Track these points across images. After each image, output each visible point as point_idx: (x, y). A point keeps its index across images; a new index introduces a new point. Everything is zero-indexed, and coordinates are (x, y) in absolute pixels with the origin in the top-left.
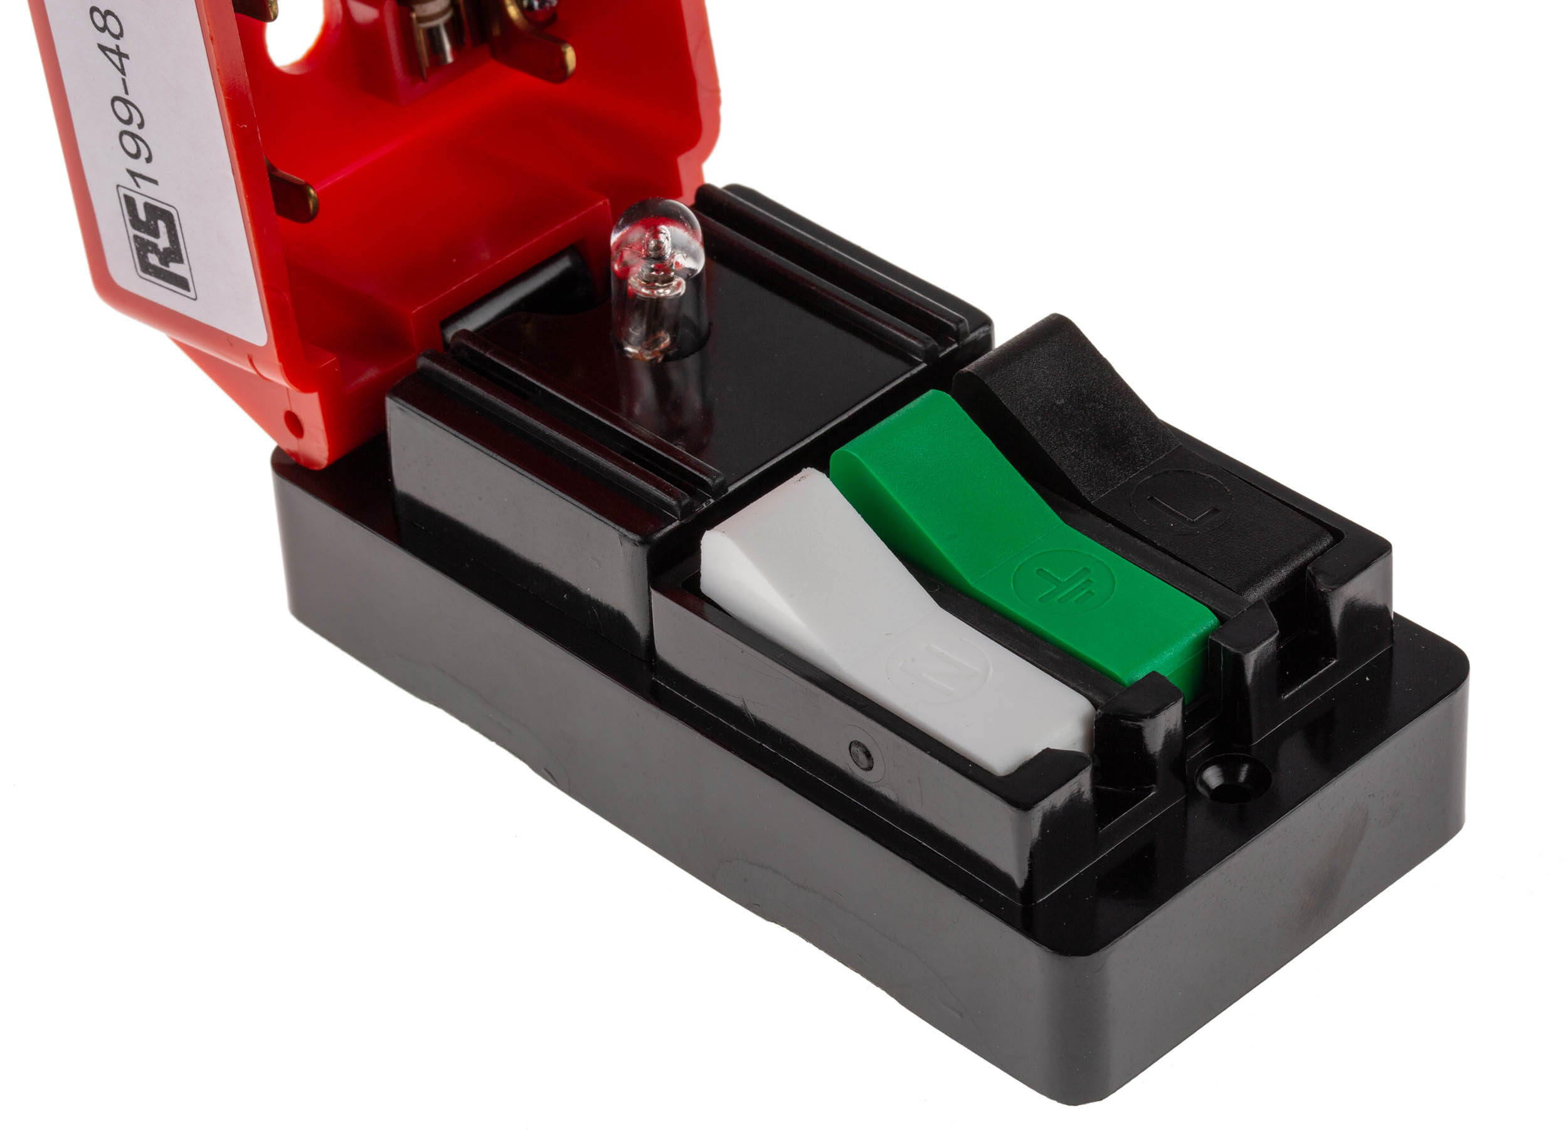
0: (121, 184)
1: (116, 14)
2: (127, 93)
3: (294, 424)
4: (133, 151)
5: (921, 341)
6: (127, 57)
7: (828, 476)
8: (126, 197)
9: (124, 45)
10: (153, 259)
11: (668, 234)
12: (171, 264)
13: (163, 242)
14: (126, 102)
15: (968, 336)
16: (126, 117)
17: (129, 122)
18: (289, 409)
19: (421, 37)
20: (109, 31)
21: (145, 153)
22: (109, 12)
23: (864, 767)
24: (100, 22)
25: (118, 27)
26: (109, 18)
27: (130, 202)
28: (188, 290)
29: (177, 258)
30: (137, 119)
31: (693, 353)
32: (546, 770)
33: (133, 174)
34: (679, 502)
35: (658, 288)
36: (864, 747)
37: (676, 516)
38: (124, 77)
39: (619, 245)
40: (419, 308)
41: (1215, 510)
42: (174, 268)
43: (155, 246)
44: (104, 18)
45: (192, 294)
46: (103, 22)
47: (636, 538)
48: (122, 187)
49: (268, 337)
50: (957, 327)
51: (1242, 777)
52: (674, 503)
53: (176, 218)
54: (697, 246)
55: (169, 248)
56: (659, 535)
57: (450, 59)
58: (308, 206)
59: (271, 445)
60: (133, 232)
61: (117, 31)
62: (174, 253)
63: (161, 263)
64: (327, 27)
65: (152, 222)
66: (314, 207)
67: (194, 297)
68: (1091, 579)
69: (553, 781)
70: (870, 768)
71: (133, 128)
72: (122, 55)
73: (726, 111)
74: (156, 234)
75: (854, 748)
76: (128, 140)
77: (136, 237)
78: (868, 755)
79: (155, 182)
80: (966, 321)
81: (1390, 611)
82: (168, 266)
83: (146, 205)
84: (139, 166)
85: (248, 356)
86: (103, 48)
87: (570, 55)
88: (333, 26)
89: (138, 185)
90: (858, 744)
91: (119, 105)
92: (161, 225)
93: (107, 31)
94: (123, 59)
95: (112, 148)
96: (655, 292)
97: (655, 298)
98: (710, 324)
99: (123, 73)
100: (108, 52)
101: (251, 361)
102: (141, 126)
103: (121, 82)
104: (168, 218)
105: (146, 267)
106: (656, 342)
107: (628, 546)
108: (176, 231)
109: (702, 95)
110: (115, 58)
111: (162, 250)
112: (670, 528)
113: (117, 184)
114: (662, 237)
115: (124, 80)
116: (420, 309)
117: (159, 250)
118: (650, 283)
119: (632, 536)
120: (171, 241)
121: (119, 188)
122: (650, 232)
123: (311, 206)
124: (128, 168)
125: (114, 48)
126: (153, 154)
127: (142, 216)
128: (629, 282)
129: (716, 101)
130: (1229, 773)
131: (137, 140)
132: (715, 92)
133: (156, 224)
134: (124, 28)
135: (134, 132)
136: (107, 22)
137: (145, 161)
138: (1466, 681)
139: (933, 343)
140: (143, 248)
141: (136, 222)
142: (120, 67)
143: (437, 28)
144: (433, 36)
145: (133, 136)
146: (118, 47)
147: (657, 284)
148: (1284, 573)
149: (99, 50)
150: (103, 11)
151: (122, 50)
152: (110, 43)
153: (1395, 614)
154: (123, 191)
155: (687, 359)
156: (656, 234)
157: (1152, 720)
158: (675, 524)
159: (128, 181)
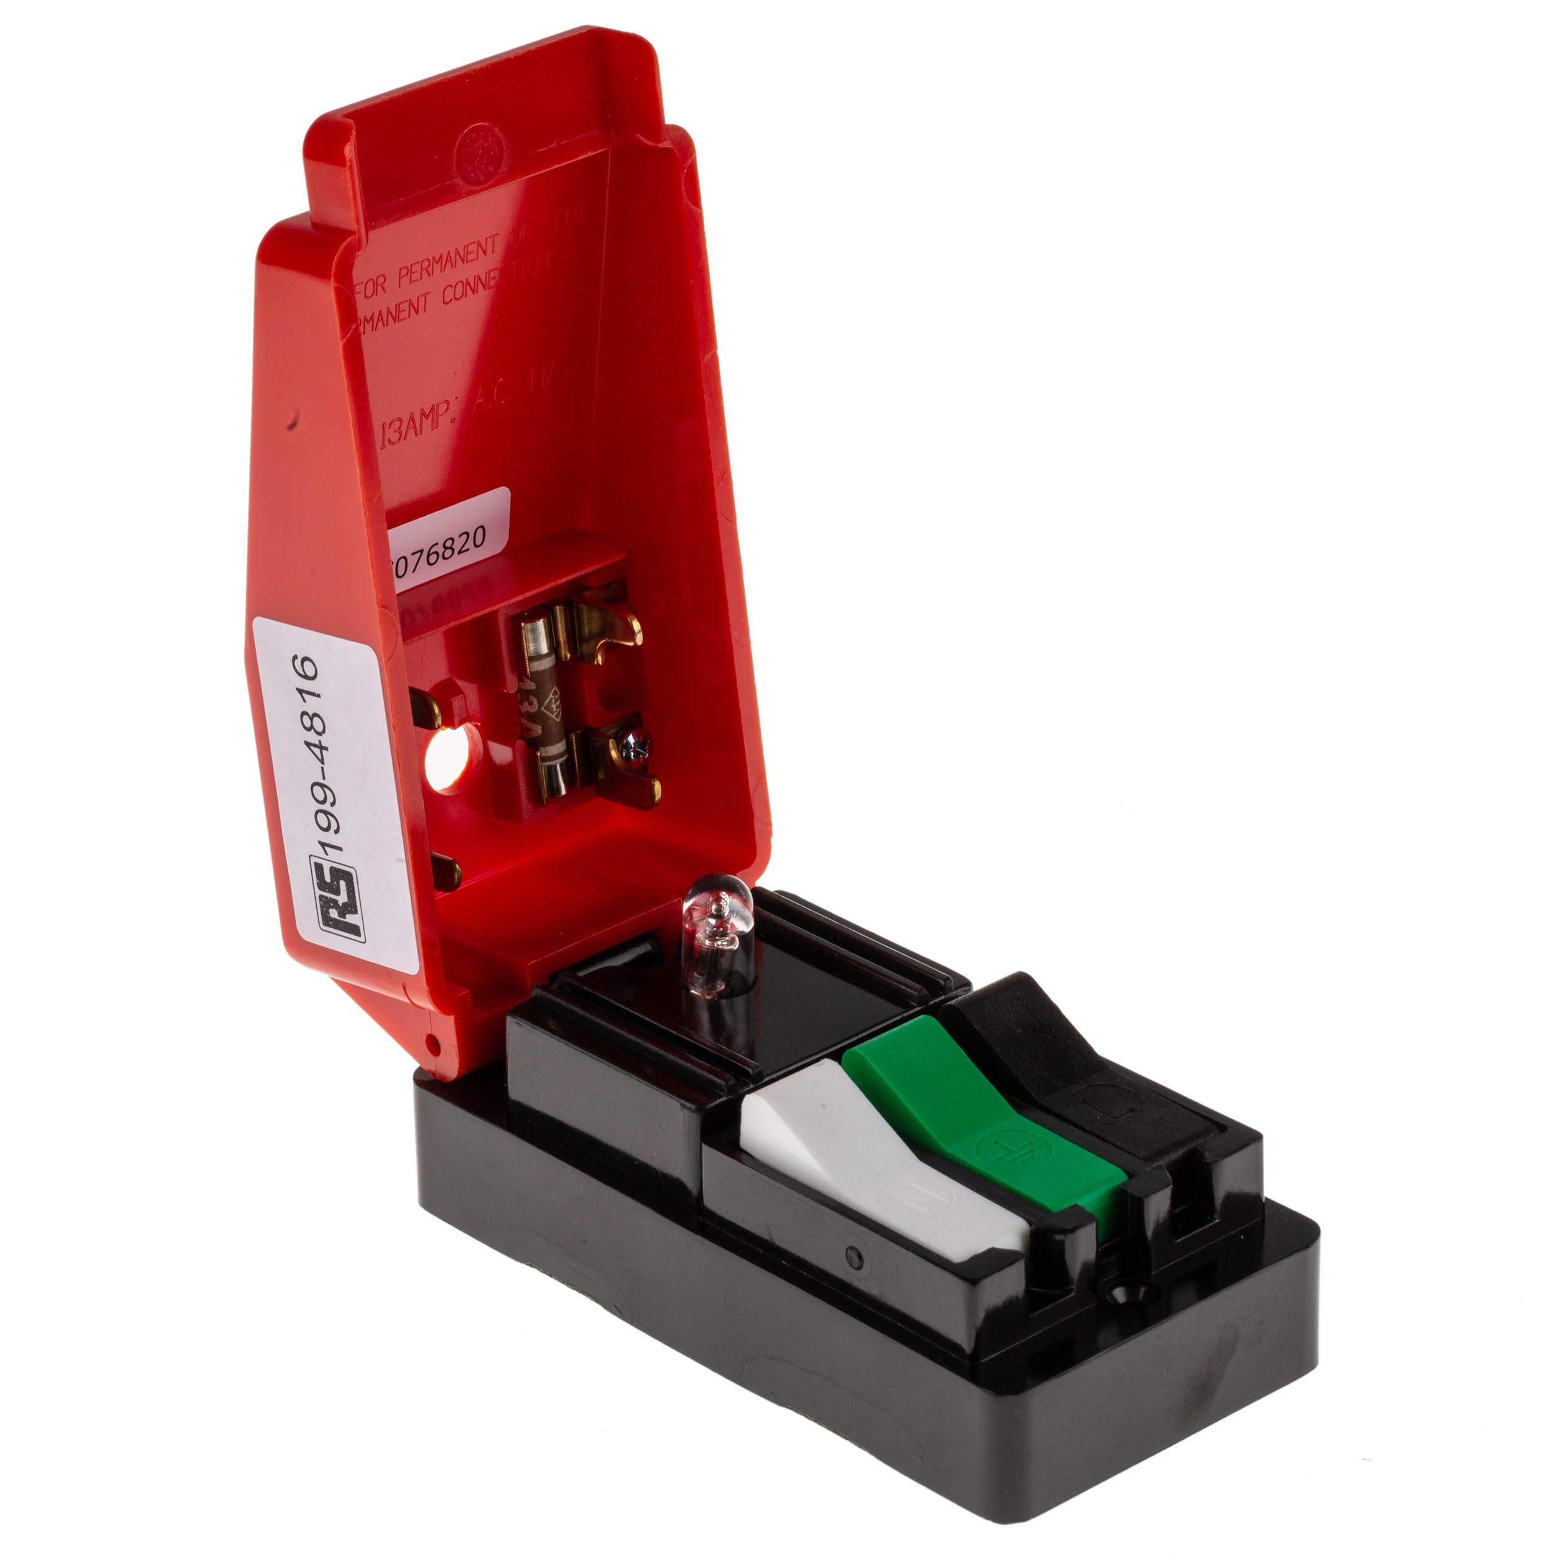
0: (313, 854)
1: (321, 715)
2: (324, 778)
3: (434, 1045)
4: (325, 825)
5: (915, 990)
6: (326, 749)
7: (840, 1063)
8: (316, 864)
9: (325, 740)
10: (334, 914)
11: (728, 900)
12: (347, 916)
13: (342, 898)
14: (322, 786)
15: (952, 991)
16: (321, 798)
17: (324, 802)
18: (430, 1033)
19: (543, 772)
20: (314, 729)
21: (334, 826)
22: (315, 715)
23: (855, 1267)
24: (308, 724)
25: (322, 725)
26: (316, 719)
27: (319, 868)
28: (360, 936)
29: (353, 910)
30: (330, 799)
31: (741, 995)
32: (615, 1306)
33: (323, 845)
34: (727, 1082)
35: (718, 940)
36: (857, 1250)
37: (724, 1093)
38: (322, 766)
39: (690, 910)
40: (534, 961)
41: (1132, 1110)
42: (350, 919)
43: (336, 902)
44: (311, 719)
45: (362, 939)
46: (310, 723)
47: (693, 1107)
48: (314, 856)
49: (420, 967)
50: (945, 983)
51: (1141, 1294)
52: (723, 1082)
53: (354, 877)
54: (749, 914)
55: (347, 902)
56: (712, 1105)
57: (564, 792)
58: (454, 878)
59: (412, 1065)
60: (319, 892)
61: (320, 729)
62: (351, 907)
63: (340, 916)
64: (470, 764)
65: (335, 883)
66: (458, 878)
67: (364, 941)
68: (1034, 1149)
69: (620, 1316)
70: (859, 1268)
71: (326, 807)
72: (322, 748)
73: (776, 841)
74: (338, 893)
75: (849, 1252)
76: (322, 818)
77: (321, 897)
78: (860, 1257)
79: (340, 849)
80: (952, 979)
81: (1261, 1196)
82: (345, 918)
83: (332, 869)
84: (329, 837)
85: (403, 984)
86: (308, 744)
87: (657, 786)
88: (475, 762)
89: (326, 854)
90: (852, 1248)
91: (317, 789)
92: (343, 884)
93: (313, 730)
94: (323, 751)
95: (308, 825)
96: (716, 945)
97: (715, 949)
98: (756, 977)
99: (323, 763)
100: (312, 747)
101: (405, 989)
102: (333, 804)
103: (321, 770)
104: (348, 877)
105: (327, 921)
106: (714, 988)
107: (687, 1113)
108: (353, 887)
109: (758, 826)
110: (317, 751)
111: (341, 905)
112: (718, 1101)
113: (310, 854)
114: (723, 903)
115: (322, 768)
116: (534, 963)
117: (339, 905)
118: (713, 937)
119: (689, 1105)
120: (349, 897)
121: (311, 857)
122: (713, 897)
123: (456, 877)
124: (320, 840)
125: (317, 743)
126: (341, 828)
127: (328, 878)
128: (697, 935)
129: (768, 833)
130: (1131, 1293)
131: (328, 816)
132: (769, 824)
133: (338, 883)
134: (326, 726)
135: (327, 809)
136: (314, 723)
137: (333, 832)
138: (1316, 1242)
139: (925, 992)
140: (326, 904)
141: (322, 885)
142: (320, 758)
143: (555, 766)
144: (551, 770)
145: (326, 813)
146: (320, 742)
147: (717, 938)
148: (1181, 1152)
149: (305, 746)
150: (311, 714)
151: (323, 744)
152: (313, 738)
153: (1266, 1198)
154: (314, 860)
155: (737, 998)
156: (718, 899)
157: (1072, 1235)
158: (722, 1099)
159: (319, 851)
